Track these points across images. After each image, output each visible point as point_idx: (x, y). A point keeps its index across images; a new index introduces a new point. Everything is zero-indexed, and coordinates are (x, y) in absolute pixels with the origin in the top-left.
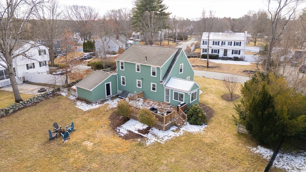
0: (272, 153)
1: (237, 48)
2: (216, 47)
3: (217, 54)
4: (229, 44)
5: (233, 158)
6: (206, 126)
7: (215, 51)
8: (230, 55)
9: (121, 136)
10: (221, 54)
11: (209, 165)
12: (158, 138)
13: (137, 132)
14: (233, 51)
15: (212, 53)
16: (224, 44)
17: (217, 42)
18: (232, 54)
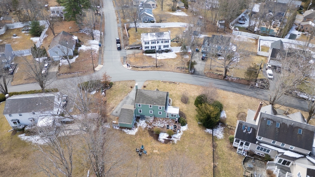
0: (211, 130)
1: (166, 44)
2: (153, 45)
3: (154, 49)
4: (161, 43)
5: (202, 137)
6: (187, 125)
7: (153, 47)
8: (163, 48)
9: (163, 143)
10: (157, 49)
11: (198, 143)
12: (177, 139)
13: (167, 139)
14: (164, 46)
15: (151, 48)
16: (159, 43)
17: (154, 42)
18: (164, 47)
